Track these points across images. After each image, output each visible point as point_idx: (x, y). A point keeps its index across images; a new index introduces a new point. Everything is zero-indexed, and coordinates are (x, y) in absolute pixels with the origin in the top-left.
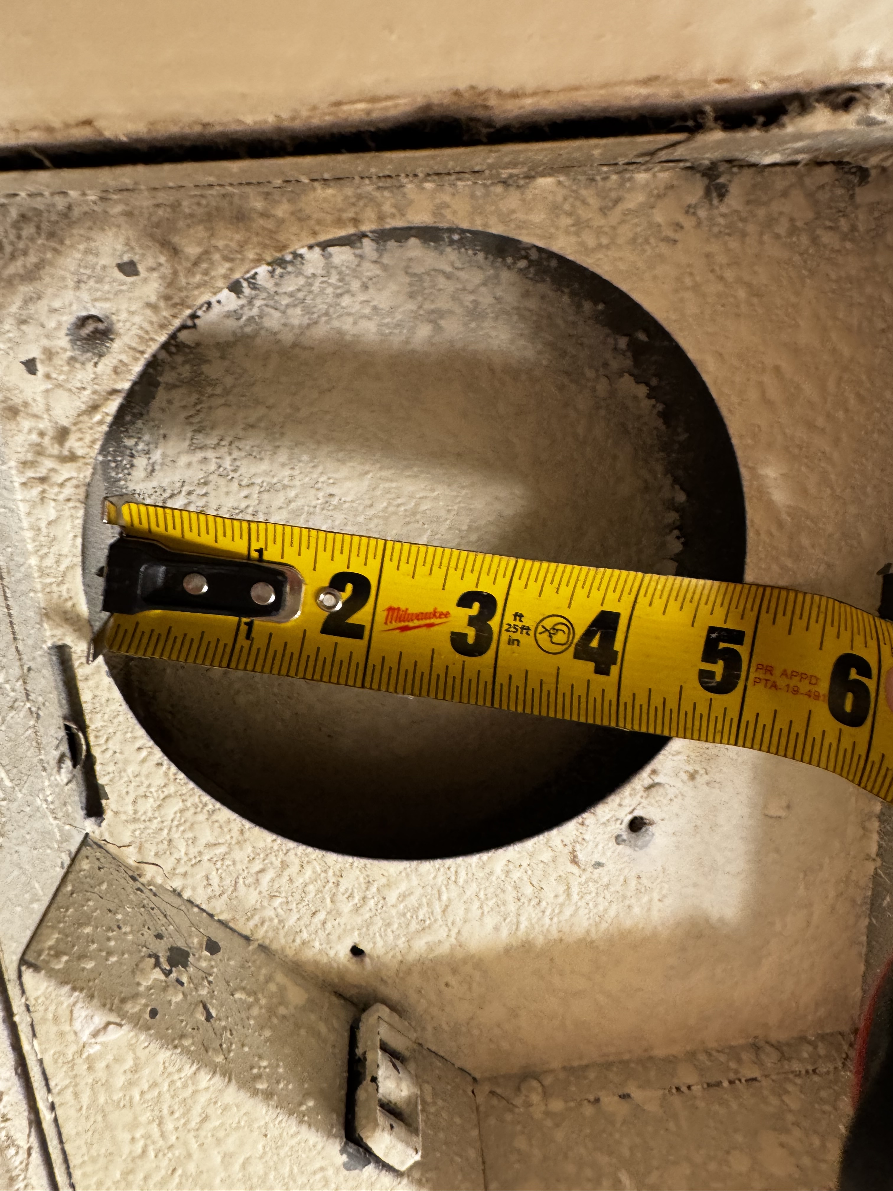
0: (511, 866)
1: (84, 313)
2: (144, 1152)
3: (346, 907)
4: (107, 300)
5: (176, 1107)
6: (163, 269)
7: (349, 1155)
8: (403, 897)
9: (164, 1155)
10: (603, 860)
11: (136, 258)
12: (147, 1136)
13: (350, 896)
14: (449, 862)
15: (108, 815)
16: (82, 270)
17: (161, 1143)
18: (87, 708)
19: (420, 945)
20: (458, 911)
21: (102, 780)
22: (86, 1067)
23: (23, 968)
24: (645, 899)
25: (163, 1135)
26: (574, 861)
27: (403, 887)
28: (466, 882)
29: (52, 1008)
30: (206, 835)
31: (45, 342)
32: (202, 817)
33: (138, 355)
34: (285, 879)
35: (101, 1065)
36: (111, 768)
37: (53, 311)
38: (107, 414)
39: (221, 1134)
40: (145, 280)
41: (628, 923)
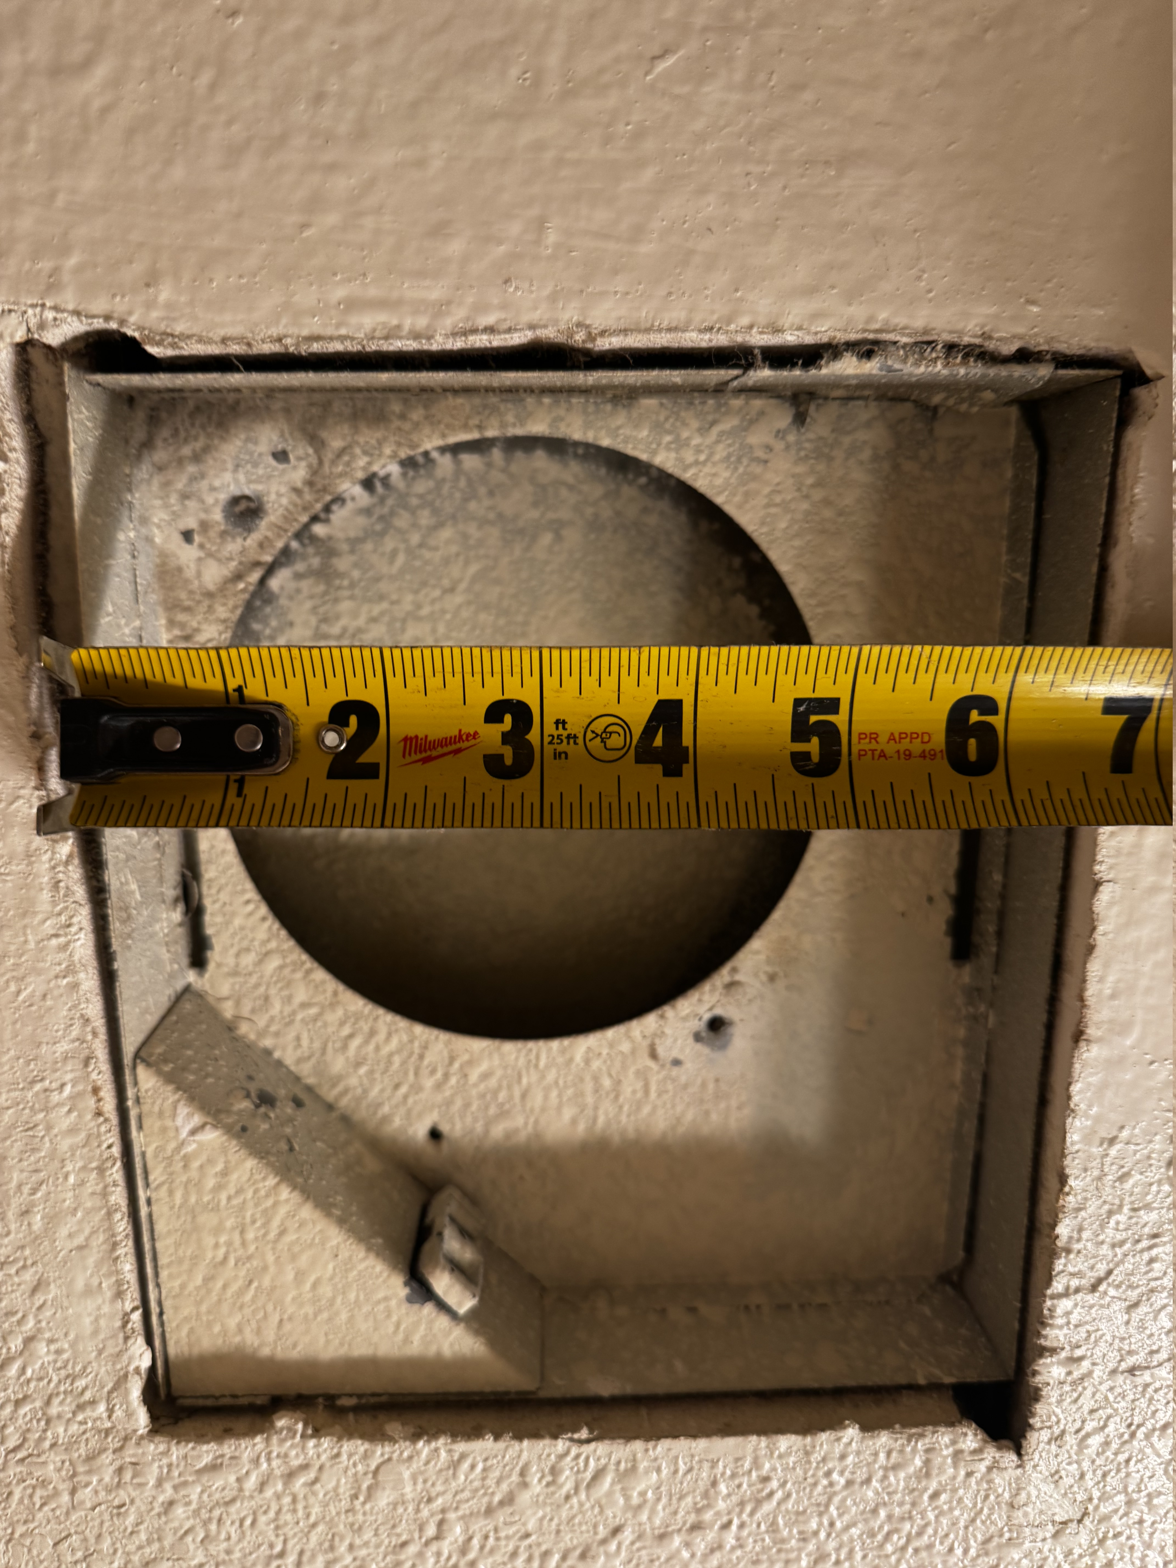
0: (591, 1055)
1: (238, 493)
2: (225, 1259)
3: (428, 1083)
4: (261, 482)
5: (258, 1216)
6: (310, 459)
7: (412, 1289)
8: (485, 1076)
9: (244, 1264)
10: (681, 1057)
11: (289, 448)
12: (229, 1244)
13: (433, 1072)
14: (531, 1044)
15: (211, 967)
16: (242, 456)
17: (240, 1252)
18: (203, 857)
19: (498, 1131)
20: (536, 1099)
21: (209, 931)
22: (182, 1164)
23: (138, 1061)
24: (723, 1105)
25: (244, 1244)
26: (653, 1055)
27: (484, 1066)
28: (547, 1067)
29: (159, 1102)
30: (301, 995)
31: (203, 516)
32: (299, 975)
33: (282, 533)
34: (371, 1047)
35: (195, 1164)
36: (219, 919)
37: (213, 489)
38: (250, 584)
39: (296, 1249)
40: (295, 468)
41: (705, 1130)
